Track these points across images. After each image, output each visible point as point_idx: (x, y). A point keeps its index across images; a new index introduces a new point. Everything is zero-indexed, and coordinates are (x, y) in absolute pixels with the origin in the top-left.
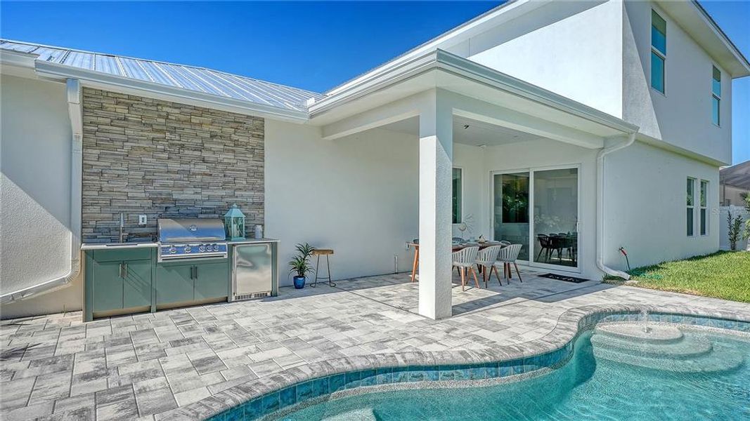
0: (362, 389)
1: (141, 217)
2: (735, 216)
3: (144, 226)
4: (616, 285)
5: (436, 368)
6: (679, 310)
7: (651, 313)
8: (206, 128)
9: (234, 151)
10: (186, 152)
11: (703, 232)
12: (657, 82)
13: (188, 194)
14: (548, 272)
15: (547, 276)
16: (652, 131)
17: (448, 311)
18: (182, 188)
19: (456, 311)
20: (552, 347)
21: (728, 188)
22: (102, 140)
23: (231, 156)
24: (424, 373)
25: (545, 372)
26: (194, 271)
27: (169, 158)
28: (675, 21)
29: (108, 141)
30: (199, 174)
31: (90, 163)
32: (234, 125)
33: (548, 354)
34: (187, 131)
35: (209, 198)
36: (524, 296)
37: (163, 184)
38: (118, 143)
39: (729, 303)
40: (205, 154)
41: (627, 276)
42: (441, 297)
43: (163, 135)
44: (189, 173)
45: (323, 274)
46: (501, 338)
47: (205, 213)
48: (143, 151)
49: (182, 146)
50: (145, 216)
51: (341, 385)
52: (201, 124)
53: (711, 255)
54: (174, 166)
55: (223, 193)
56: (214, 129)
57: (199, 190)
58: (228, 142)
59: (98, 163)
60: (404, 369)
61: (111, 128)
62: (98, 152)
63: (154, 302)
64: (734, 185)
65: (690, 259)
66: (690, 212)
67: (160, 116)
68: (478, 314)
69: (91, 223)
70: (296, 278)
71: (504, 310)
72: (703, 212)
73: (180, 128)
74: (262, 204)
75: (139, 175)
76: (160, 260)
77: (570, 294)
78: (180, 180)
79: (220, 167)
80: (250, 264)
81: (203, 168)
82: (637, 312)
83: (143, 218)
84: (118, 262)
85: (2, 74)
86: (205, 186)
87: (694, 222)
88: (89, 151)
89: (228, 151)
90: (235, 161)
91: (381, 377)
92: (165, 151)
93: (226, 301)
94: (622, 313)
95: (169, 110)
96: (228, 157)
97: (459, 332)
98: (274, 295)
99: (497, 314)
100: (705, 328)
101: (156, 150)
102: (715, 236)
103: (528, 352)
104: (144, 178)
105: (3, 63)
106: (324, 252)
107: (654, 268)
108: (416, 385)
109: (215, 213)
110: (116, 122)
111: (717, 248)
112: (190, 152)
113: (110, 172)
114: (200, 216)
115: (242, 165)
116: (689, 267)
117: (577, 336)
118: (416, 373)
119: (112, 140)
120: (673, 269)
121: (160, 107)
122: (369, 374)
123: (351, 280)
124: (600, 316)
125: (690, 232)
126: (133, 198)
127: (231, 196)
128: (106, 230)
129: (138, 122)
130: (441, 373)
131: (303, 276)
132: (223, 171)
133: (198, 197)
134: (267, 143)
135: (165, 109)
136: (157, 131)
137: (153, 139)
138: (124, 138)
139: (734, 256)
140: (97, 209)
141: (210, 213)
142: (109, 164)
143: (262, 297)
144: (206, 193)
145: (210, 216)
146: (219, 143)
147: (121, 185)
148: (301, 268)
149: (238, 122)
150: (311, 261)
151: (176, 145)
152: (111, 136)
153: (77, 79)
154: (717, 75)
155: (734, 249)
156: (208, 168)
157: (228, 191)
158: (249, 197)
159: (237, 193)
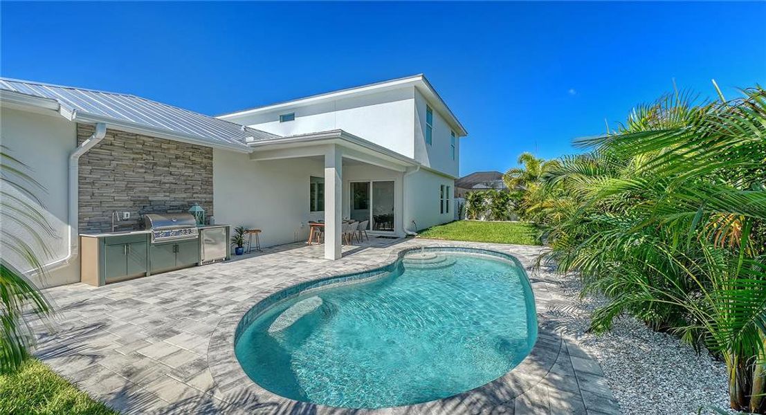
0: (313, 289)
1: (126, 213)
2: (460, 203)
3: (127, 220)
4: (411, 238)
5: (345, 276)
6: (436, 246)
7: (425, 248)
8: (172, 152)
9: (192, 168)
10: (158, 168)
11: (447, 212)
12: (429, 141)
13: (160, 197)
14: (379, 235)
15: (380, 237)
16: (426, 164)
17: (341, 256)
18: (155, 193)
19: (344, 255)
20: (390, 263)
21: (459, 189)
22: (93, 160)
23: (190, 170)
24: (340, 279)
25: (387, 273)
26: (176, 247)
27: (145, 172)
28: (437, 111)
29: (98, 160)
30: (167, 183)
31: (85, 175)
32: (193, 150)
33: (389, 266)
34: (158, 153)
35: (175, 199)
36: (371, 247)
37: (141, 190)
38: (106, 162)
39: (453, 242)
40: (172, 169)
41: (416, 234)
42: (337, 249)
43: (140, 156)
44: (160, 183)
45: (254, 244)
46: (368, 263)
47: (172, 209)
48: (126, 168)
49: (155, 164)
50: (129, 213)
51: (304, 289)
52: (168, 149)
53: (450, 223)
54: (150, 177)
55: (184, 195)
56: (177, 152)
57: (168, 194)
58: (188, 162)
59: (90, 176)
60: (331, 278)
61: (100, 150)
62: (90, 168)
63: (148, 269)
64: (462, 187)
65: (442, 225)
66: (442, 201)
67: (138, 143)
68: (354, 255)
69: (85, 219)
70: (237, 248)
71: (365, 253)
72: (447, 201)
73: (153, 152)
74: (212, 202)
75: (123, 184)
76: (153, 242)
77: (393, 244)
78: (153, 187)
79: (183, 178)
80: (213, 241)
81: (171, 179)
82: (420, 248)
83: (127, 215)
84: (123, 245)
85: (2, 107)
86: (172, 191)
87: (444, 207)
88: (83, 167)
89: (189, 167)
90: (192, 174)
91: (321, 283)
92: (142, 167)
93: (197, 265)
94: (414, 249)
95: (145, 139)
96: (187, 172)
97: (349, 263)
98: (227, 259)
99: (362, 254)
100: (444, 252)
101: (136, 167)
102: (452, 214)
103: (381, 266)
104: (126, 186)
105: (3, 100)
106: (255, 231)
107: (427, 229)
108: (336, 285)
109: (179, 209)
110: (105, 147)
111: (453, 219)
112: (161, 168)
113: (99, 182)
114: (169, 211)
115: (197, 177)
116: (440, 228)
117: (397, 260)
118: (336, 279)
119: (101, 159)
120: (435, 229)
121: (138, 137)
122: (315, 282)
123: (270, 248)
124: (405, 252)
125: (442, 212)
126: (118, 200)
127: (190, 198)
128: (98, 224)
129: (122, 147)
130: (347, 278)
131: (242, 247)
132: (185, 181)
133: (168, 198)
134: (214, 162)
135: (142, 138)
136: (137, 153)
137: (133, 159)
138: (111, 158)
139: (459, 222)
140: (90, 209)
141: (176, 209)
142: (99, 177)
143: (221, 261)
144: (173, 196)
145: (176, 211)
146: (181, 162)
147: (109, 191)
148: (239, 242)
149: (195, 149)
150: (246, 237)
151: (151, 163)
152: (101, 156)
153: (105, 124)
154: (453, 134)
155: (460, 219)
156: (174, 179)
157: (188, 194)
158: (203, 198)
159: (194, 195)
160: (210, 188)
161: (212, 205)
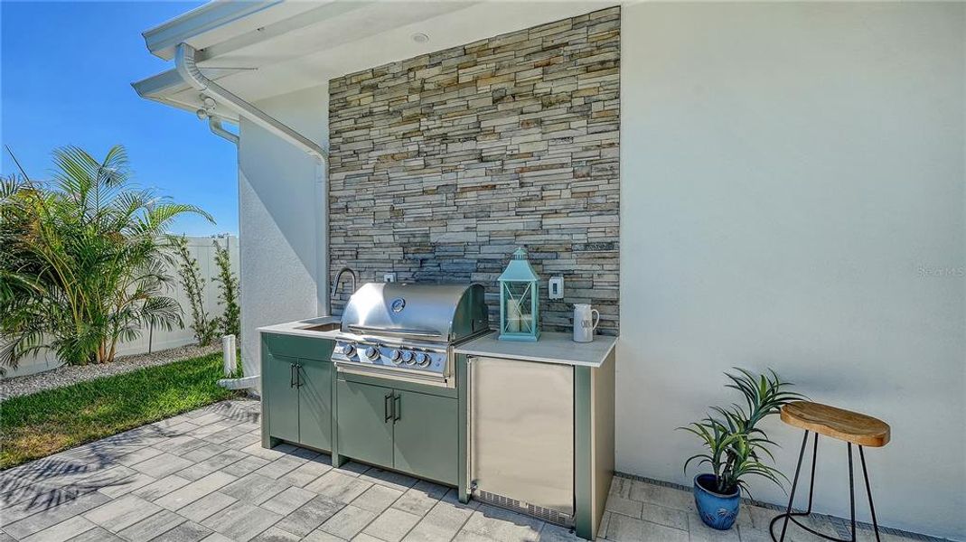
1: (388, 277)
8: (484, 86)
9: (540, 122)
10: (451, 147)
13: (455, 232)
18: (444, 220)
22: (346, 156)
23: (534, 134)
26: (392, 401)
27: (425, 166)
29: (352, 156)
30: (472, 189)
31: (336, 194)
32: (542, 58)
34: (451, 104)
35: (491, 238)
37: (416, 218)
38: (362, 156)
40: (484, 144)
43: (415, 126)
44: (455, 190)
47: (484, 271)
48: (391, 162)
49: (445, 138)
52: (476, 81)
54: (432, 179)
56: (501, 83)
57: (473, 222)
58: (528, 105)
59: (343, 193)
61: (356, 133)
62: (344, 175)
67: (412, 91)
73: (440, 103)
75: (387, 204)
78: (440, 205)
79: (512, 166)
81: (479, 174)
86: (484, 213)
89: (529, 124)
90: (542, 146)
92: (419, 153)
95: (425, 73)
96: (528, 140)
101: (408, 155)
104: (392, 209)
109: (501, 269)
110: (360, 122)
112: (457, 147)
113: (355, 204)
115: (559, 153)
119: (356, 153)
121: (411, 74)
126: (380, 245)
127: (534, 231)
129: (385, 113)
132: (519, 173)
133: (471, 237)
135: (419, 74)
136: (409, 119)
137: (403, 137)
138: (368, 145)
140: (343, 264)
142: (354, 193)
144: (486, 227)
145: (492, 275)
146: (509, 112)
147: (366, 225)
151: (435, 137)
152: (354, 146)
156: (488, 172)
157: (527, 219)
158: (578, 230)
159: (548, 222)
160: (603, 185)
161: (616, 256)
